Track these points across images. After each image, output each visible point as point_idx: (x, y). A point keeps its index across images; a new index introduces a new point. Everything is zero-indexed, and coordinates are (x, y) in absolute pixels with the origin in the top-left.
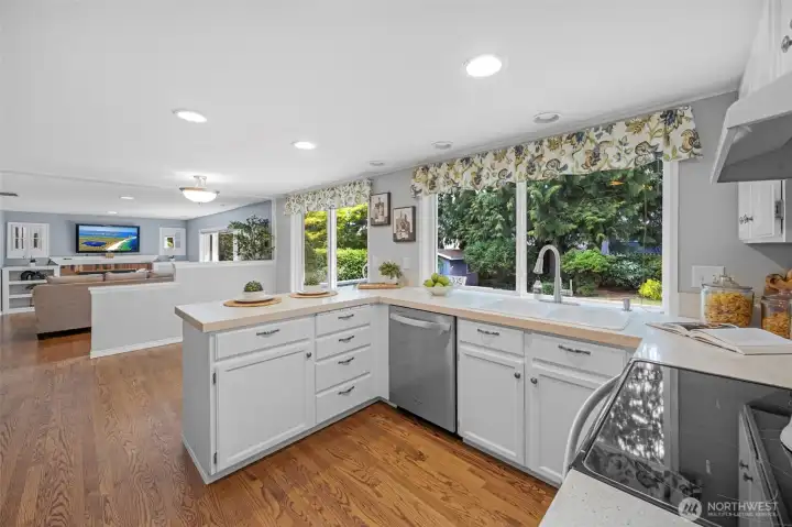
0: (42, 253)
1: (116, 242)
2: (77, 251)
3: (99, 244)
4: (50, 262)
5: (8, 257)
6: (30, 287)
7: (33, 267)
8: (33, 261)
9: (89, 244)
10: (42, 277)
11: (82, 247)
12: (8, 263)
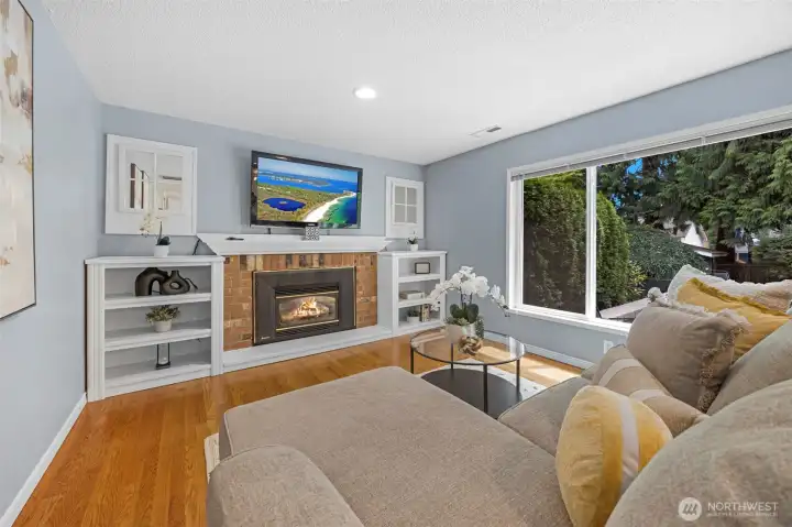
0: (182, 221)
1: (321, 202)
2: (254, 221)
3: (292, 206)
4: (199, 247)
5: (108, 230)
6: (157, 314)
7: (163, 259)
8: (163, 242)
9: (274, 203)
10: (184, 287)
11: (264, 211)
12: (108, 245)
